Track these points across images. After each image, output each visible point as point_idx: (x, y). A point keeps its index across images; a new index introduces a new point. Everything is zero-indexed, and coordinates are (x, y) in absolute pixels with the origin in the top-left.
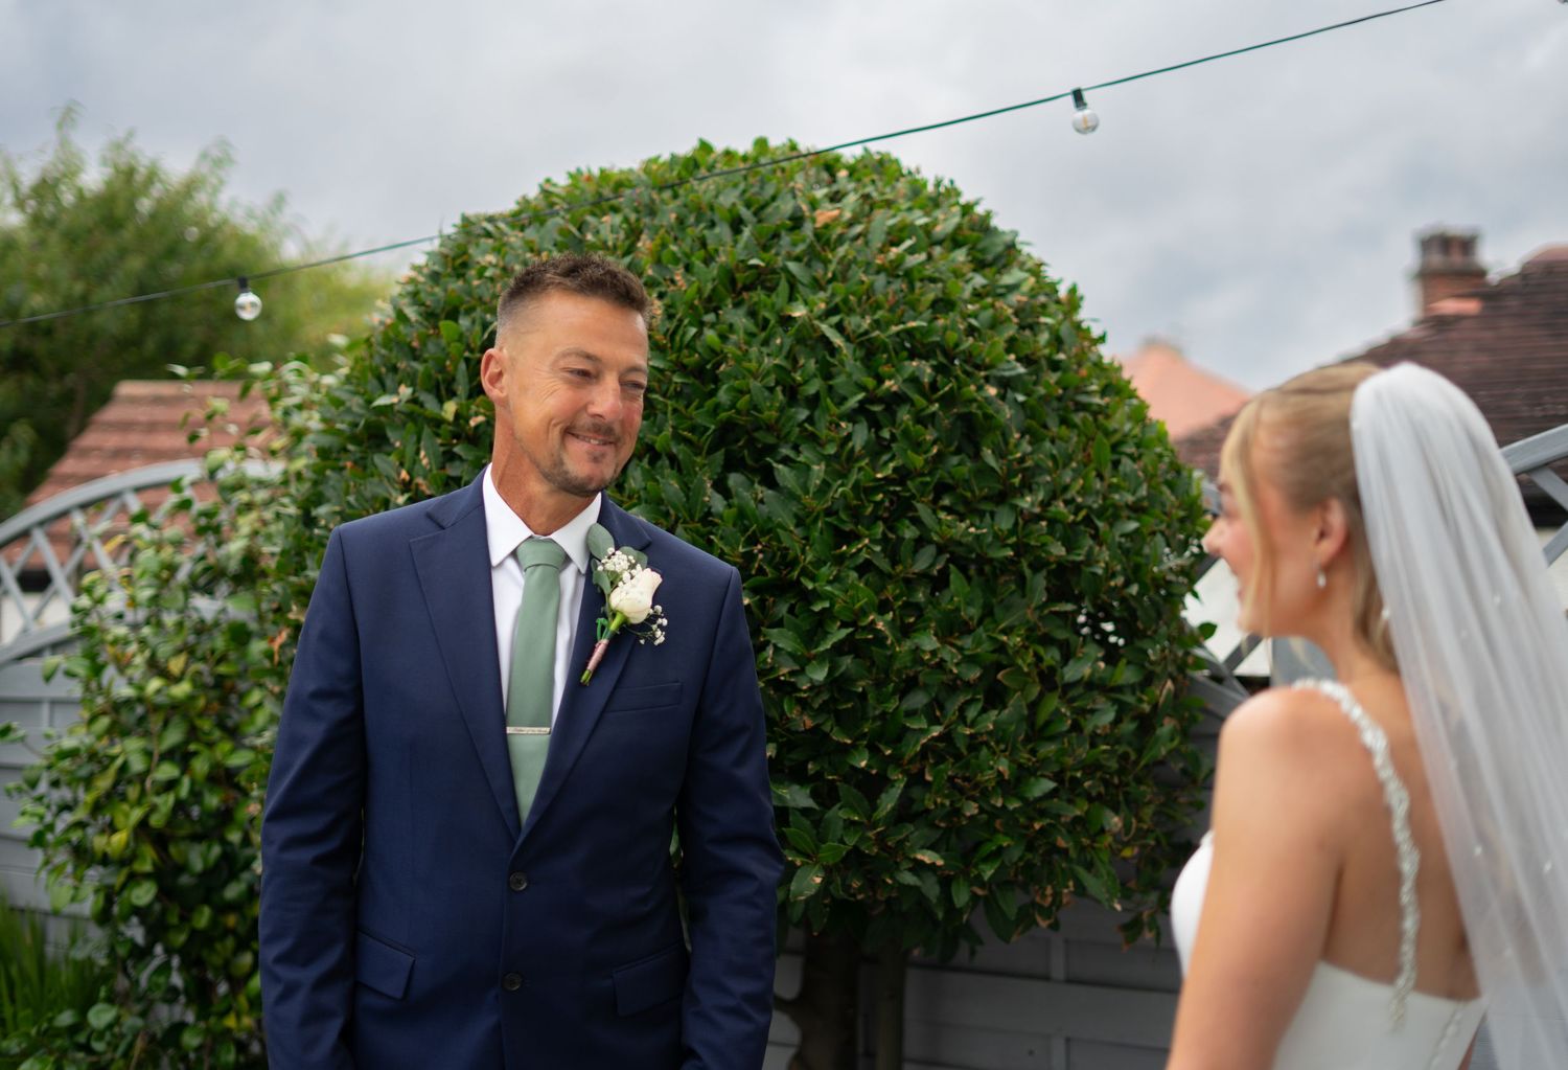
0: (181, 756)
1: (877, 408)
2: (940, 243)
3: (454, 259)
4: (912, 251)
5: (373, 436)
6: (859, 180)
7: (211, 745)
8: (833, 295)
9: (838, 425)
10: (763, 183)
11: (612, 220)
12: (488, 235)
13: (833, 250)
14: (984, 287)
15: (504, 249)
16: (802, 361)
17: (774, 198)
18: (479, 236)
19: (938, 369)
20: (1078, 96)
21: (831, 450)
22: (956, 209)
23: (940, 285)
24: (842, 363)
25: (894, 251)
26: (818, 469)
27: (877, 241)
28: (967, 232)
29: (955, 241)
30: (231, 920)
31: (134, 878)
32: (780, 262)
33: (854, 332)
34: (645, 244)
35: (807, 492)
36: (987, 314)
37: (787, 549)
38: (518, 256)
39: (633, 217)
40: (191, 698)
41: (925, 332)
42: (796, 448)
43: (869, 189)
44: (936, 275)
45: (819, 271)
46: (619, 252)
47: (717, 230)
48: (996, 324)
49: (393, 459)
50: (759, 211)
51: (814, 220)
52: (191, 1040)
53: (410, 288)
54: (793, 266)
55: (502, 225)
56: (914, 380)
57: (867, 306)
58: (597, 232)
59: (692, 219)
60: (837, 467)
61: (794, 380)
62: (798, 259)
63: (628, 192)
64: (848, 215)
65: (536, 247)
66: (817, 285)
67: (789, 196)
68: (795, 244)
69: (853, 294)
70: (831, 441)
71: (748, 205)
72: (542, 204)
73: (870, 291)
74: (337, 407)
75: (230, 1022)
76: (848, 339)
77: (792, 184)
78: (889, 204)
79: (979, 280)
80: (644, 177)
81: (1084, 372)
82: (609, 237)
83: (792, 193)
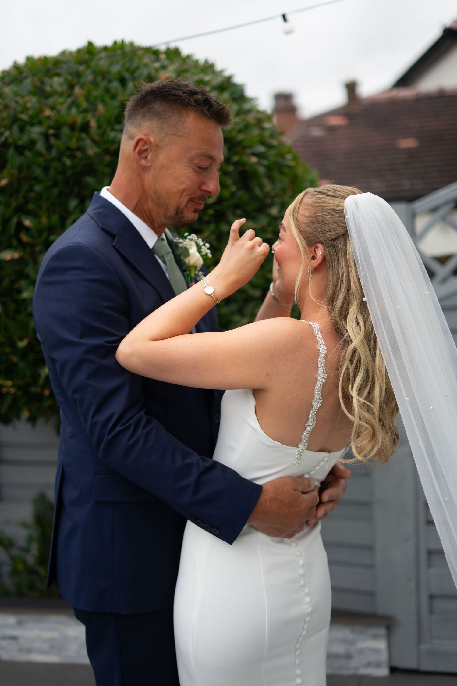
6: (171, 60)
10: (131, 60)
11: (56, 80)
14: (239, 110)
17: (137, 68)
20: (284, 17)
28: (225, 85)
29: (221, 88)
34: (77, 90)
36: (244, 122)
38: (11, 99)
39: (70, 78)
46: (65, 96)
47: (114, 84)
51: (159, 78)
58: (51, 87)
59: (99, 79)
63: (63, 66)
64: (174, 75)
65: (20, 94)
67: (144, 67)
71: (127, 70)
72: (16, 73)
77: (143, 62)
79: (236, 107)
82: (59, 89)
83: (146, 65)
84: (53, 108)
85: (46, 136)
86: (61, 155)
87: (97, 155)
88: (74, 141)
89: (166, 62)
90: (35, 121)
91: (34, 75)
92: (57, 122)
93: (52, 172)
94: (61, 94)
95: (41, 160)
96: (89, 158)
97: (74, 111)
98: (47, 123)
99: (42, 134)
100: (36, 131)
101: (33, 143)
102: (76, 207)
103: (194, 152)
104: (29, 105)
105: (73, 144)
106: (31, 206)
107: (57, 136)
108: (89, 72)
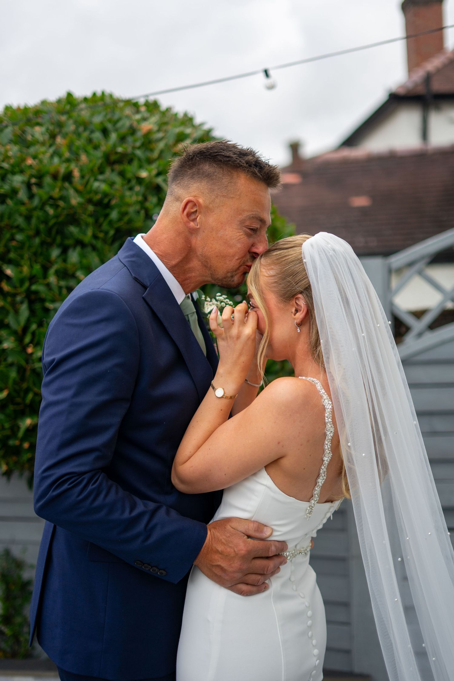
8: (158, 166)
10: (113, 111)
11: (39, 129)
13: (155, 145)
16: (149, 198)
17: (119, 119)
20: (266, 73)
25: (181, 145)
27: (171, 141)
32: (130, 150)
34: (59, 140)
39: (51, 127)
45: (149, 154)
46: (47, 145)
47: (96, 134)
50: (115, 125)
51: (141, 130)
54: (137, 152)
58: (33, 136)
59: (81, 129)
61: (147, 207)
62: (139, 148)
64: (155, 127)
65: (1, 142)
66: (150, 161)
67: (126, 119)
68: (135, 141)
71: (110, 121)
77: (125, 113)
78: (169, 123)
82: (41, 139)
83: (128, 117)
84: (35, 157)
85: (29, 186)
86: (43, 204)
87: (80, 204)
88: (57, 190)
89: (146, 115)
90: (17, 169)
91: (14, 124)
92: (39, 171)
93: (34, 221)
94: (43, 144)
95: (23, 209)
96: (72, 207)
97: (56, 160)
98: (29, 172)
99: (23, 182)
100: (18, 180)
101: (14, 192)
102: (58, 257)
103: (246, 214)
104: (10, 153)
105: (56, 193)
106: (12, 255)
107: (39, 185)
108: (71, 122)
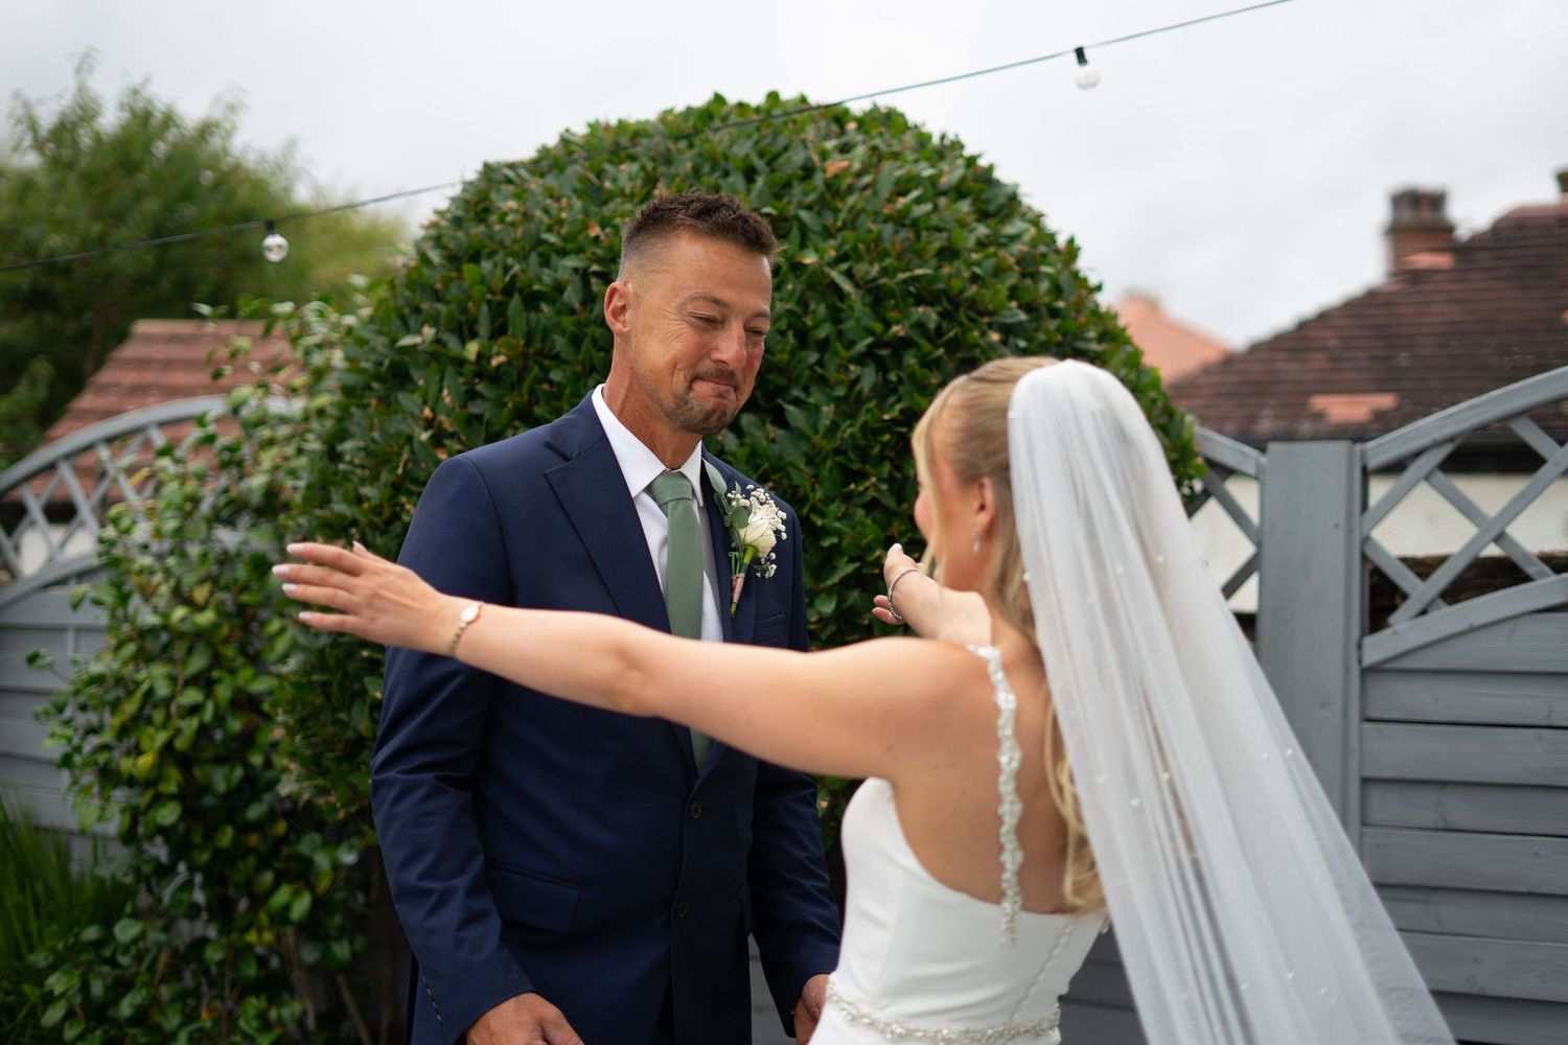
0: (203, 681)
1: (884, 352)
2: (944, 193)
3: (477, 203)
4: (918, 201)
5: (397, 375)
6: (866, 133)
7: (233, 671)
8: (843, 243)
9: (847, 369)
10: (776, 135)
11: (628, 168)
12: (509, 181)
13: (843, 199)
14: (987, 236)
15: (525, 196)
16: (813, 306)
17: (786, 149)
18: (500, 183)
19: (943, 315)
20: (1080, 53)
21: (840, 392)
22: (960, 162)
23: (945, 235)
24: (851, 308)
25: (902, 201)
26: (828, 410)
27: (885, 191)
28: (971, 184)
29: (959, 192)
30: (253, 840)
31: (159, 799)
32: (791, 210)
33: (863, 279)
35: (816, 431)
36: (991, 262)
37: (797, 487)
38: (537, 202)
39: (650, 165)
40: (215, 626)
41: (930, 279)
42: (806, 389)
43: (877, 141)
44: (942, 225)
45: (829, 219)
46: (636, 199)
47: (731, 179)
48: (998, 272)
49: (417, 397)
50: (771, 162)
51: (824, 171)
52: (213, 954)
53: (433, 232)
54: (804, 215)
55: (523, 172)
56: (920, 326)
57: (874, 254)
58: (614, 180)
59: (706, 168)
60: (845, 408)
61: (804, 324)
62: (809, 208)
63: (645, 141)
64: (857, 166)
65: (556, 193)
66: (828, 233)
67: (800, 148)
68: (806, 194)
69: (863, 242)
70: (839, 383)
71: (761, 155)
72: (561, 152)
73: (878, 241)
74: (362, 346)
75: (252, 937)
76: (857, 285)
77: (803, 136)
78: (896, 156)
79: (982, 230)
80: (661, 127)
81: (1082, 319)
82: (627, 185)
83: (804, 144)
84: (606, 223)
85: (584, 275)
89: (854, 138)
91: (589, 158)
92: (610, 249)
93: (586, 345)
94: (629, 197)
95: (567, 322)
98: (591, 251)
99: (577, 271)
100: (568, 266)
101: (559, 288)
104: (564, 215)
108: (689, 154)
